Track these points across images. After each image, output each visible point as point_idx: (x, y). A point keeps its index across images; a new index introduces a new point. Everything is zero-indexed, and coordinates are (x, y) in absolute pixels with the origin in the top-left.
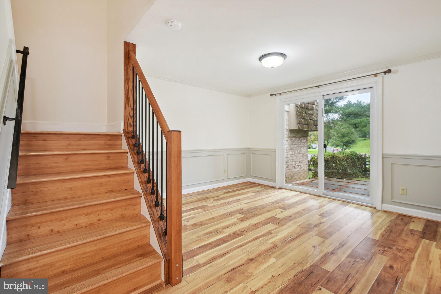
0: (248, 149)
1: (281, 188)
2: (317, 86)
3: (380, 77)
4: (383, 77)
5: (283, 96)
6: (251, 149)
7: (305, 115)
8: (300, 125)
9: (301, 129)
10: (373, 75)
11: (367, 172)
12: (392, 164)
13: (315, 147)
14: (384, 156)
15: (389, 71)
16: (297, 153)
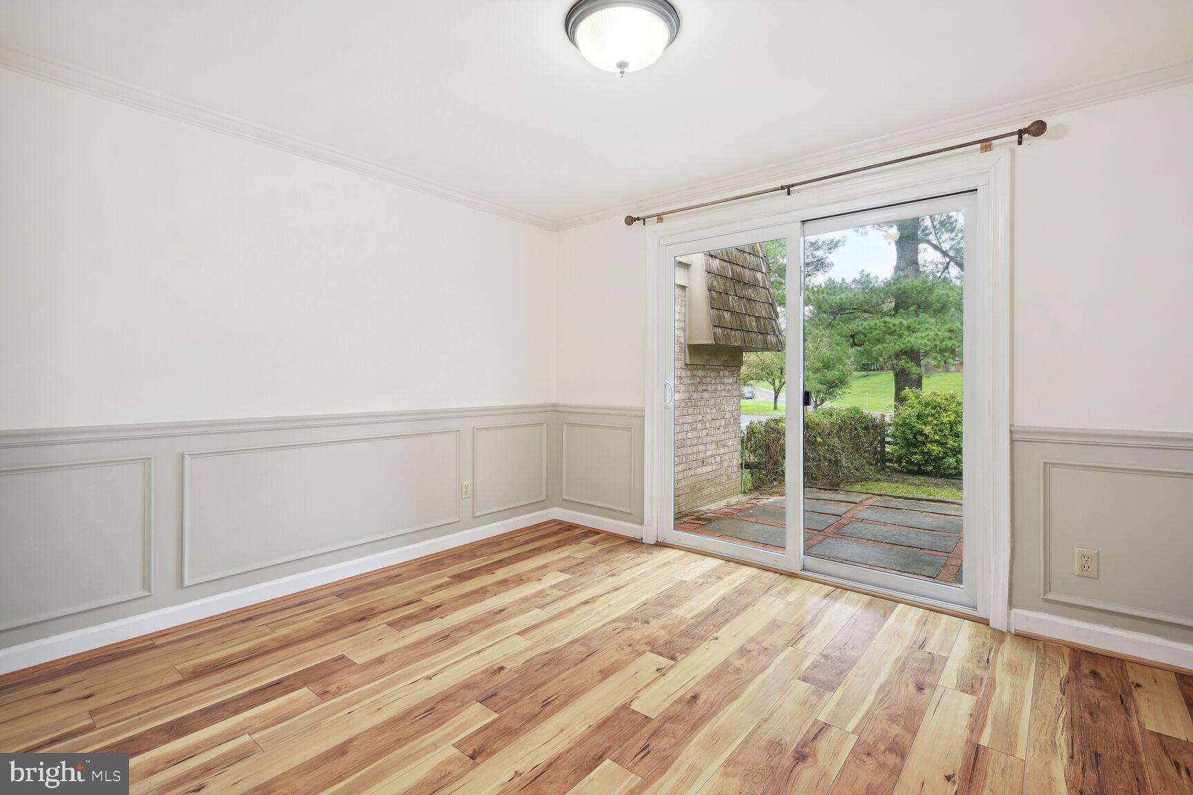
0: (554, 409)
1: (660, 545)
2: (782, 188)
3: (1002, 152)
4: (1013, 152)
5: (669, 224)
6: (562, 409)
7: (732, 300)
8: (719, 331)
9: (723, 342)
10: (979, 145)
11: (887, 464)
12: (1045, 463)
13: (750, 395)
14: (1016, 436)
15: (1039, 128)
16: (709, 417)
